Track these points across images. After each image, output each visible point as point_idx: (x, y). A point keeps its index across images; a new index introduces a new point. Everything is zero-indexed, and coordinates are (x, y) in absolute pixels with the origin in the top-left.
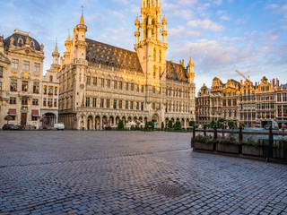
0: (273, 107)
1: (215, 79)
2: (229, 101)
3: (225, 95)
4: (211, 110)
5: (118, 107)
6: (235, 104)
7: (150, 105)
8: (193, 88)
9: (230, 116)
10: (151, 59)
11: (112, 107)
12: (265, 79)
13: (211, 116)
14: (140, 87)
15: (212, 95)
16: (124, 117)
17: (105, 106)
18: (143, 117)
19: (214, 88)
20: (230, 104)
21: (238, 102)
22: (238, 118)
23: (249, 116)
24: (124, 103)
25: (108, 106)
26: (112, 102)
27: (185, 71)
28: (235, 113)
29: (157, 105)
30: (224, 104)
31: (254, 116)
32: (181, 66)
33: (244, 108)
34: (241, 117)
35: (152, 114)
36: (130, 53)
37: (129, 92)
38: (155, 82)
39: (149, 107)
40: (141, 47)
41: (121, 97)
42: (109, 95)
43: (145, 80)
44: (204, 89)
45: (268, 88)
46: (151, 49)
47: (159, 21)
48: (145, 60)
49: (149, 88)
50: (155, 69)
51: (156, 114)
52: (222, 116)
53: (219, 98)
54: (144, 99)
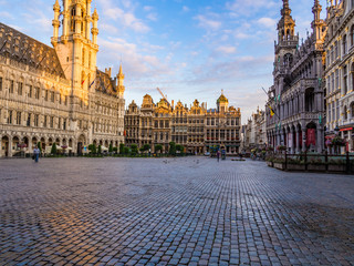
0: (202, 130)
1: (146, 96)
2: (162, 122)
3: (157, 115)
4: (140, 131)
5: (32, 124)
6: (167, 125)
7: (76, 123)
8: (123, 104)
9: (162, 138)
10: (78, 62)
11: (24, 123)
12: (197, 102)
13: (140, 138)
14: (63, 98)
15: (142, 114)
16: (43, 139)
17: (14, 122)
18: (68, 138)
19: (144, 106)
20: (162, 125)
21: (171, 124)
22: (170, 140)
23: (181, 139)
24: (42, 118)
25: (19, 122)
26: (24, 116)
27: (113, 82)
28: (167, 136)
29: (84, 123)
30: (156, 125)
31: (185, 140)
32: (107, 76)
33: (176, 131)
34: (173, 139)
35: (78, 134)
36: (46, 48)
37: (49, 103)
38: (83, 93)
39: (74, 126)
40: (63, 42)
41: (38, 109)
42: (21, 105)
43: (69, 89)
44: (133, 106)
45: (199, 112)
46: (79, 49)
47: (90, 14)
48: (70, 62)
49: (75, 100)
50: (83, 76)
51: (82, 135)
52: (153, 138)
53: (150, 118)
54: (67, 115)
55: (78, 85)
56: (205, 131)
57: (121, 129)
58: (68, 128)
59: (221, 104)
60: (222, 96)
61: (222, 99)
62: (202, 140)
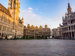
0: (42, 33)
3: (31, 29)
4: (27, 33)
6: (34, 31)
7: (14, 30)
9: (32, 35)
10: (16, 14)
11: (2, 29)
12: (41, 26)
13: (27, 34)
15: (27, 29)
16: (7, 34)
19: (28, 27)
20: (32, 31)
21: (35, 31)
22: (34, 35)
23: (37, 35)
26: (2, 27)
28: (34, 34)
31: (38, 35)
33: (36, 33)
34: (35, 35)
38: (16, 22)
40: (12, 9)
43: (13, 21)
44: (25, 27)
45: (41, 28)
48: (13, 14)
49: (15, 24)
50: (16, 18)
51: (16, 33)
52: (30, 35)
53: (29, 30)
54: (12, 28)
55: (15, 20)
56: (43, 33)
57: (23, 32)
58: (12, 31)
59: (46, 27)
60: (46, 25)
61: (46, 26)
62: (42, 35)
